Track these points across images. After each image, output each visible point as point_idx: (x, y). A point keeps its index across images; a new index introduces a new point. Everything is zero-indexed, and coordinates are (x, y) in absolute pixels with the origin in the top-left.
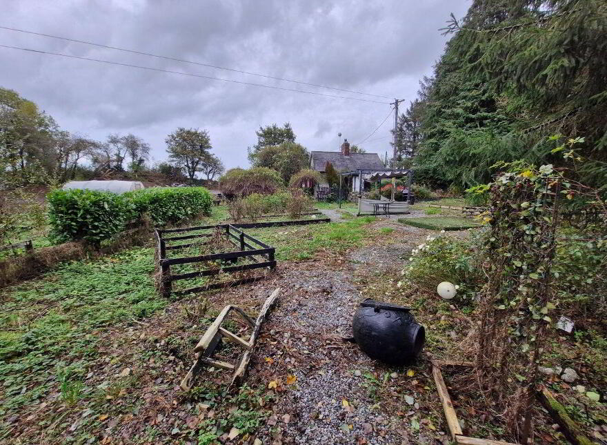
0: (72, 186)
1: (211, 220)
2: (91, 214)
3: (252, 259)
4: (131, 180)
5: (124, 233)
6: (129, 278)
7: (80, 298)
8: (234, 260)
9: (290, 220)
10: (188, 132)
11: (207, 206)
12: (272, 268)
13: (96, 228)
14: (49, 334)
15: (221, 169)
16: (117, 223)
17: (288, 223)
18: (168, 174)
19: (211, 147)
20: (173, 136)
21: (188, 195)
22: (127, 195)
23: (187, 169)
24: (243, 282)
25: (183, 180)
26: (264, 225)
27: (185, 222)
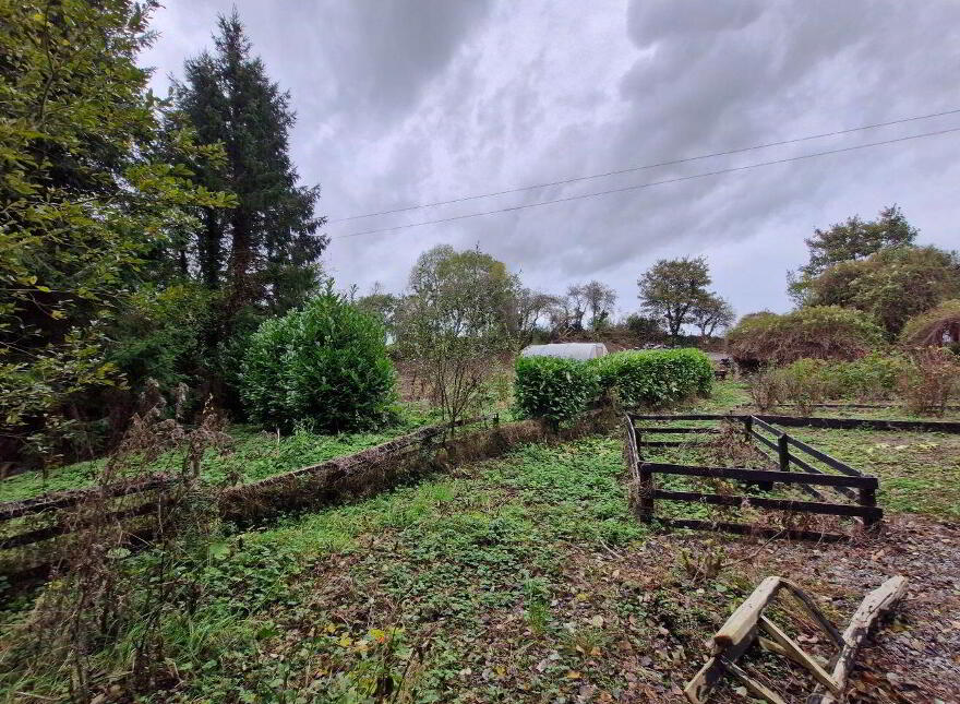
0: (534, 351)
1: (711, 405)
2: (553, 387)
3: (810, 491)
4: (592, 342)
5: (585, 414)
6: (591, 478)
7: (540, 492)
8: (767, 486)
9: (911, 419)
10: (673, 264)
11: (704, 380)
12: (868, 522)
13: (556, 404)
14: (514, 529)
15: (728, 317)
16: (579, 399)
17: (906, 426)
18: (640, 331)
19: (708, 282)
20: (648, 275)
21: (674, 363)
22: (591, 362)
23: (667, 320)
24: (793, 536)
25: (662, 339)
26: (834, 424)
27: (666, 405)
